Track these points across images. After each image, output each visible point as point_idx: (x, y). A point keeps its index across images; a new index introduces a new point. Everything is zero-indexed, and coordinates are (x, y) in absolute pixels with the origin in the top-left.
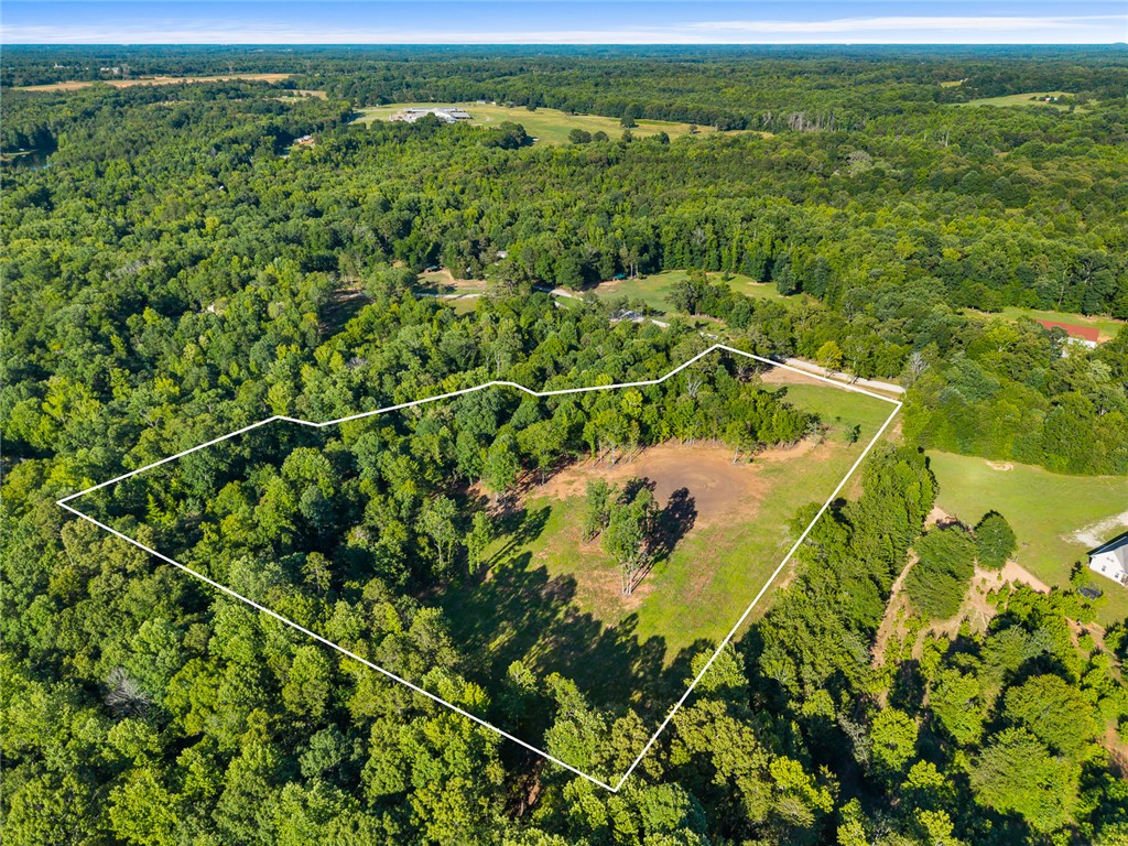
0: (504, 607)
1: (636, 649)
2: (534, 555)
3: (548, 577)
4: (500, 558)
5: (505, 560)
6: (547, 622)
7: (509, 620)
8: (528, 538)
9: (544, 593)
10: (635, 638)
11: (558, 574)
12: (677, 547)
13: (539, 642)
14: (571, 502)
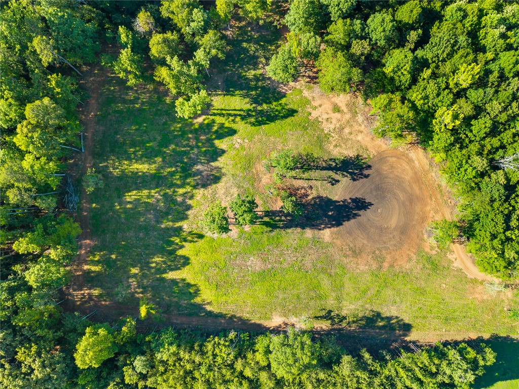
0: (174, 150)
1: (172, 252)
2: (235, 137)
3: (215, 160)
4: (220, 115)
5: (219, 120)
6: (173, 185)
7: (163, 161)
8: (253, 120)
9: (199, 167)
10: (182, 247)
11: (221, 165)
12: (289, 231)
13: (153, 191)
14: (311, 125)
